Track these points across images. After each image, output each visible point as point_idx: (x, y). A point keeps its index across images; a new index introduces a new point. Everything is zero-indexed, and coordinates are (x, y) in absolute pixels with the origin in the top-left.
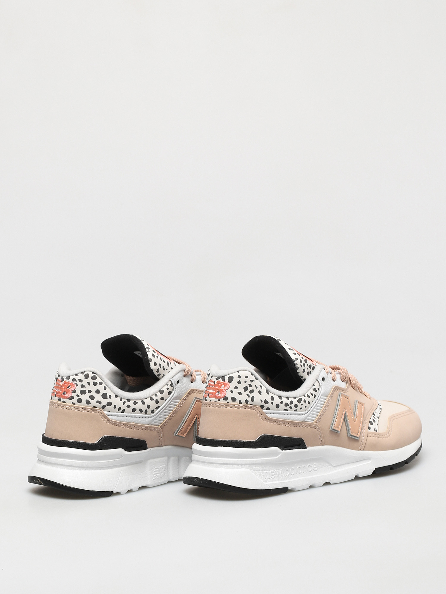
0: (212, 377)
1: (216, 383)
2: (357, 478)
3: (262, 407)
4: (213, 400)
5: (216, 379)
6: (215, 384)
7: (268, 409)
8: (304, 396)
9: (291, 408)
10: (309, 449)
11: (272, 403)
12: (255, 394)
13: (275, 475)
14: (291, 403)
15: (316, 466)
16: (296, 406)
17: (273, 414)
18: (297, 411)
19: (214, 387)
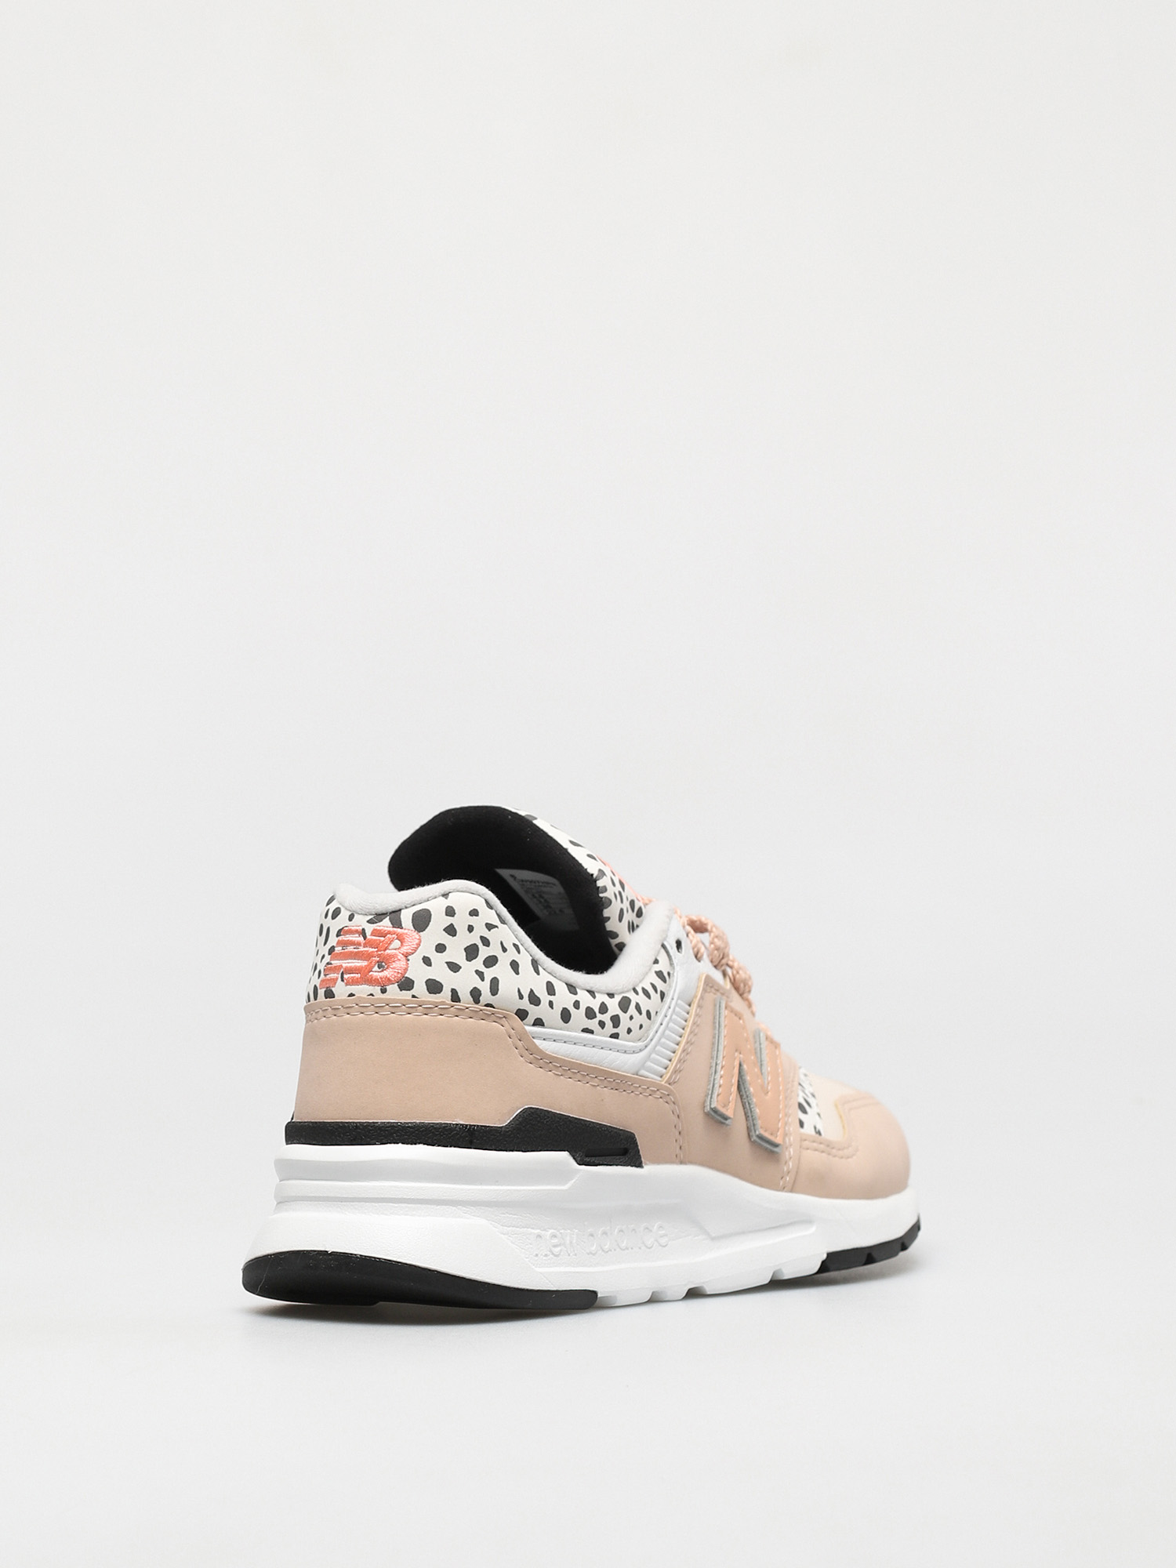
0: (351, 918)
1: (369, 937)
2: (777, 1284)
3: (522, 1014)
4: (362, 990)
5: (368, 922)
6: (365, 938)
7: (539, 1022)
8: (635, 990)
9: (602, 1024)
10: (648, 1169)
11: (551, 1004)
12: (503, 971)
13: (560, 1245)
14: (604, 1009)
15: (663, 1232)
16: (616, 1021)
17: (557, 1042)
18: (617, 1038)
19: (362, 949)
